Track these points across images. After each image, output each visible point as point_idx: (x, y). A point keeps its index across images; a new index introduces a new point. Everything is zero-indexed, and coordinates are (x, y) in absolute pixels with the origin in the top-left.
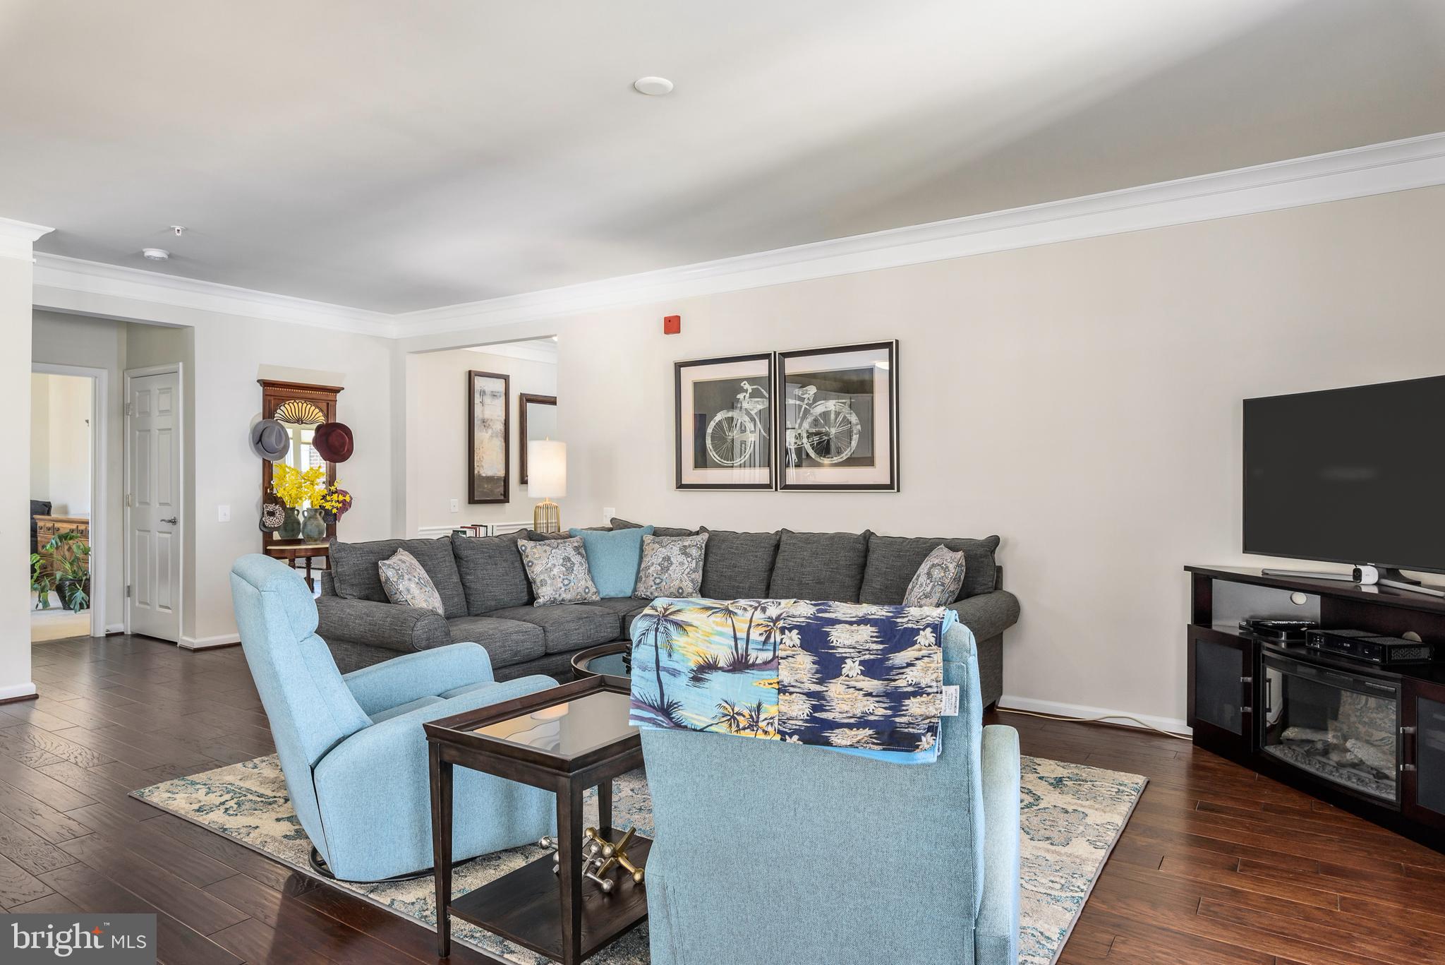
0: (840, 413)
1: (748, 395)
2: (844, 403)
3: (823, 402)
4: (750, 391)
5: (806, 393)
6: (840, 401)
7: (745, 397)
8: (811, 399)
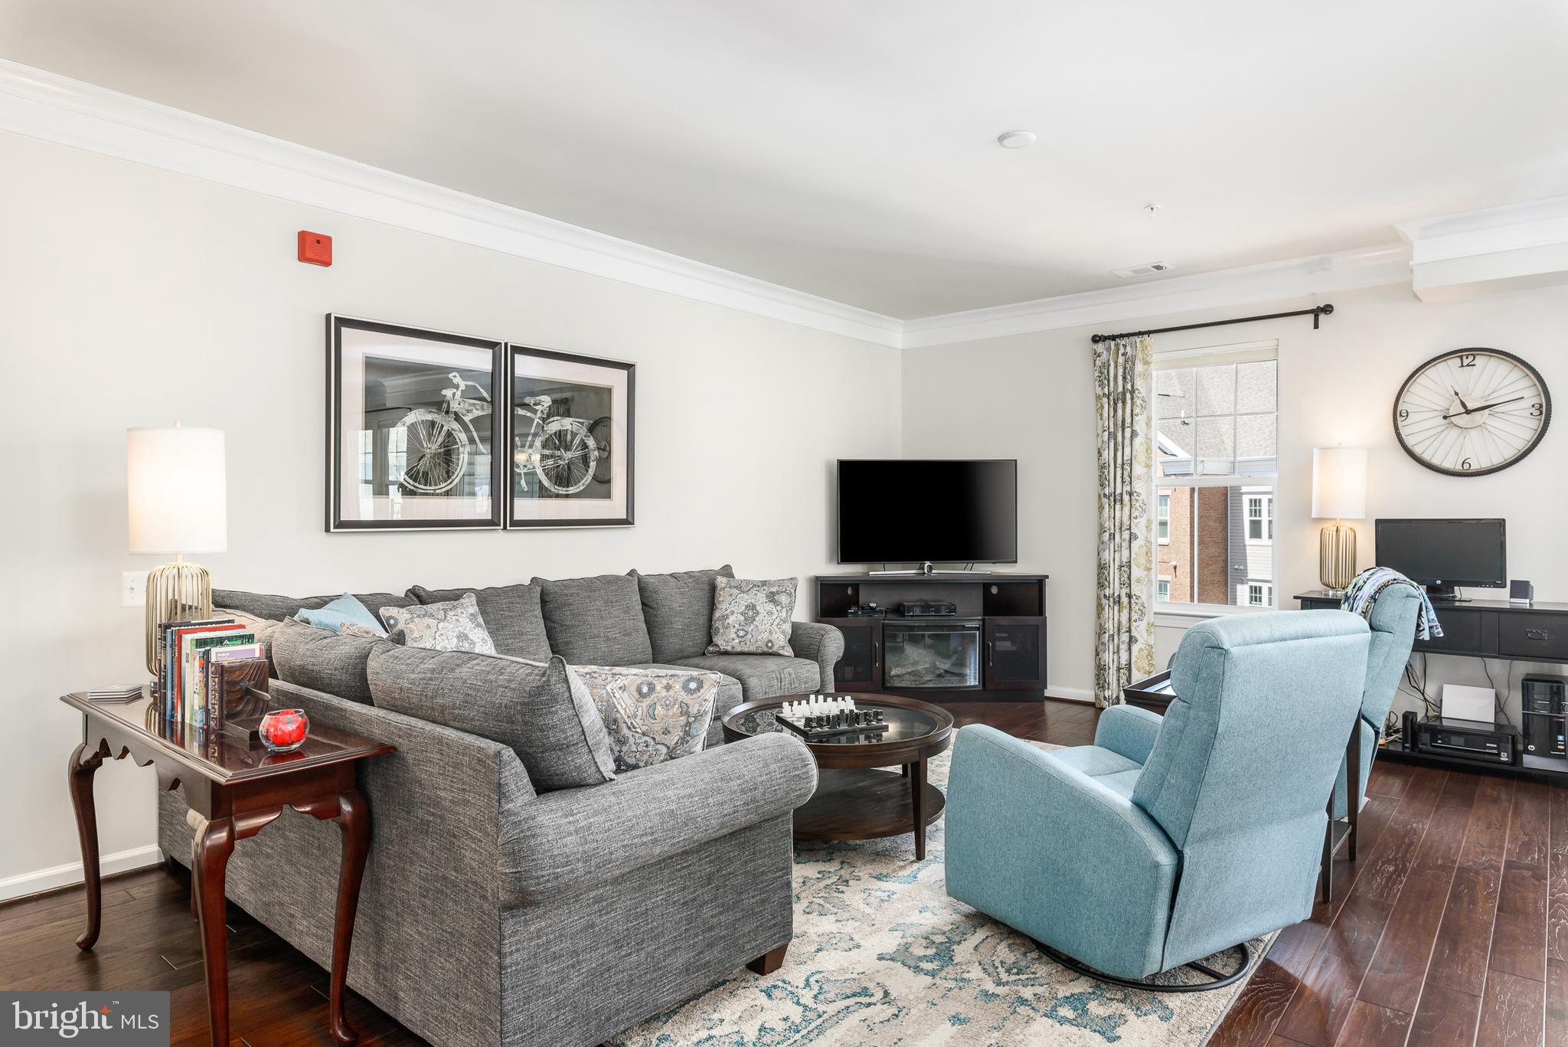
0: (577, 434)
1: (459, 393)
2: (582, 423)
3: (559, 418)
4: (462, 387)
5: (539, 404)
6: (578, 420)
7: (454, 394)
8: (545, 412)
